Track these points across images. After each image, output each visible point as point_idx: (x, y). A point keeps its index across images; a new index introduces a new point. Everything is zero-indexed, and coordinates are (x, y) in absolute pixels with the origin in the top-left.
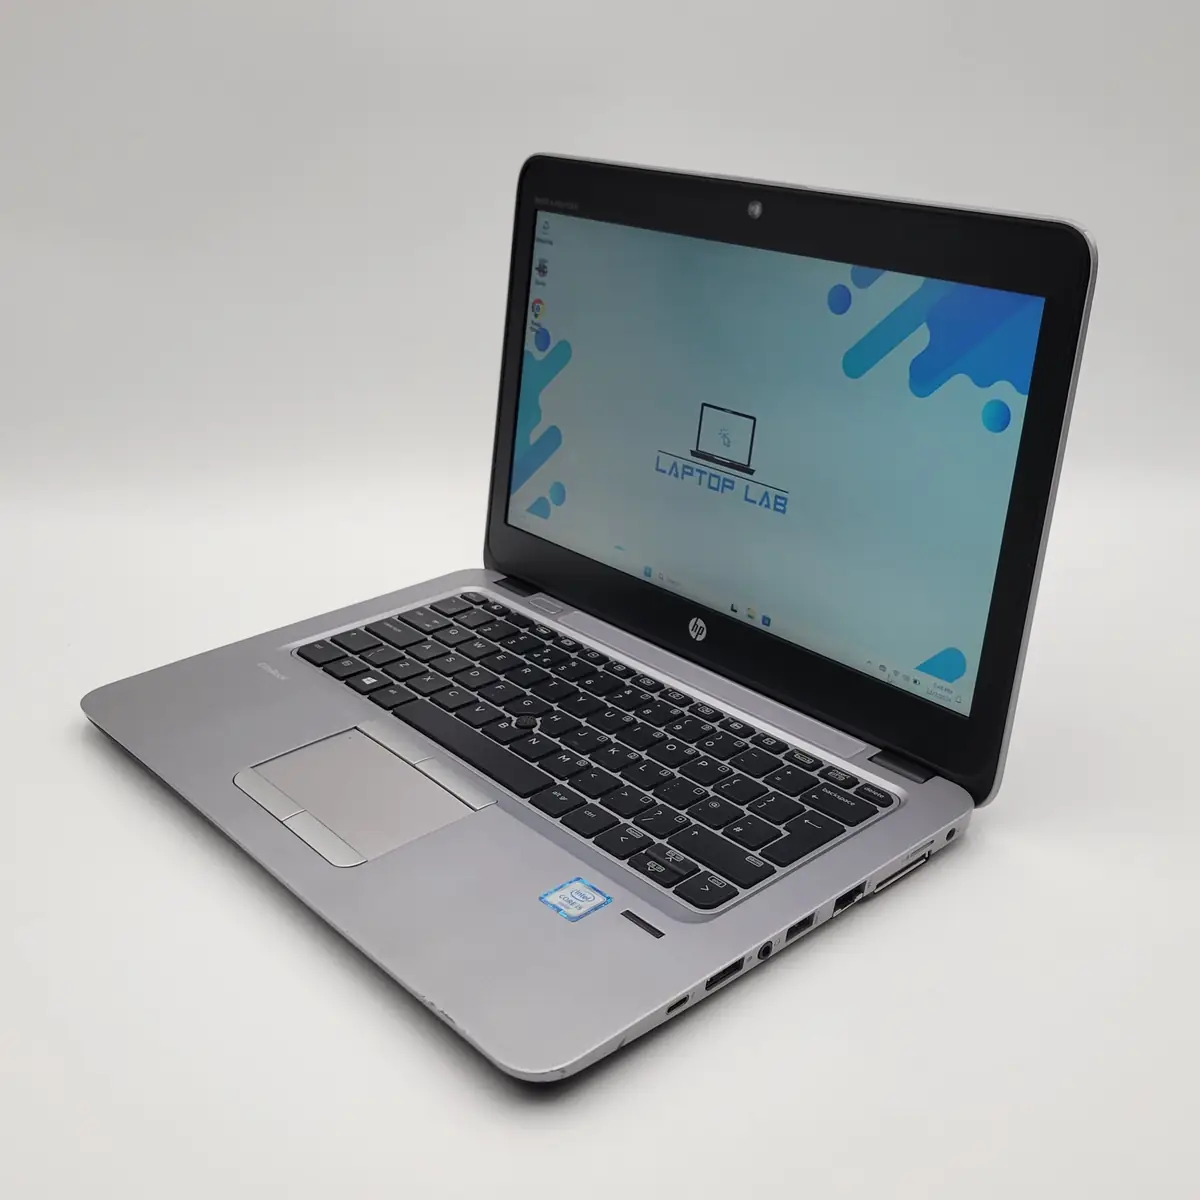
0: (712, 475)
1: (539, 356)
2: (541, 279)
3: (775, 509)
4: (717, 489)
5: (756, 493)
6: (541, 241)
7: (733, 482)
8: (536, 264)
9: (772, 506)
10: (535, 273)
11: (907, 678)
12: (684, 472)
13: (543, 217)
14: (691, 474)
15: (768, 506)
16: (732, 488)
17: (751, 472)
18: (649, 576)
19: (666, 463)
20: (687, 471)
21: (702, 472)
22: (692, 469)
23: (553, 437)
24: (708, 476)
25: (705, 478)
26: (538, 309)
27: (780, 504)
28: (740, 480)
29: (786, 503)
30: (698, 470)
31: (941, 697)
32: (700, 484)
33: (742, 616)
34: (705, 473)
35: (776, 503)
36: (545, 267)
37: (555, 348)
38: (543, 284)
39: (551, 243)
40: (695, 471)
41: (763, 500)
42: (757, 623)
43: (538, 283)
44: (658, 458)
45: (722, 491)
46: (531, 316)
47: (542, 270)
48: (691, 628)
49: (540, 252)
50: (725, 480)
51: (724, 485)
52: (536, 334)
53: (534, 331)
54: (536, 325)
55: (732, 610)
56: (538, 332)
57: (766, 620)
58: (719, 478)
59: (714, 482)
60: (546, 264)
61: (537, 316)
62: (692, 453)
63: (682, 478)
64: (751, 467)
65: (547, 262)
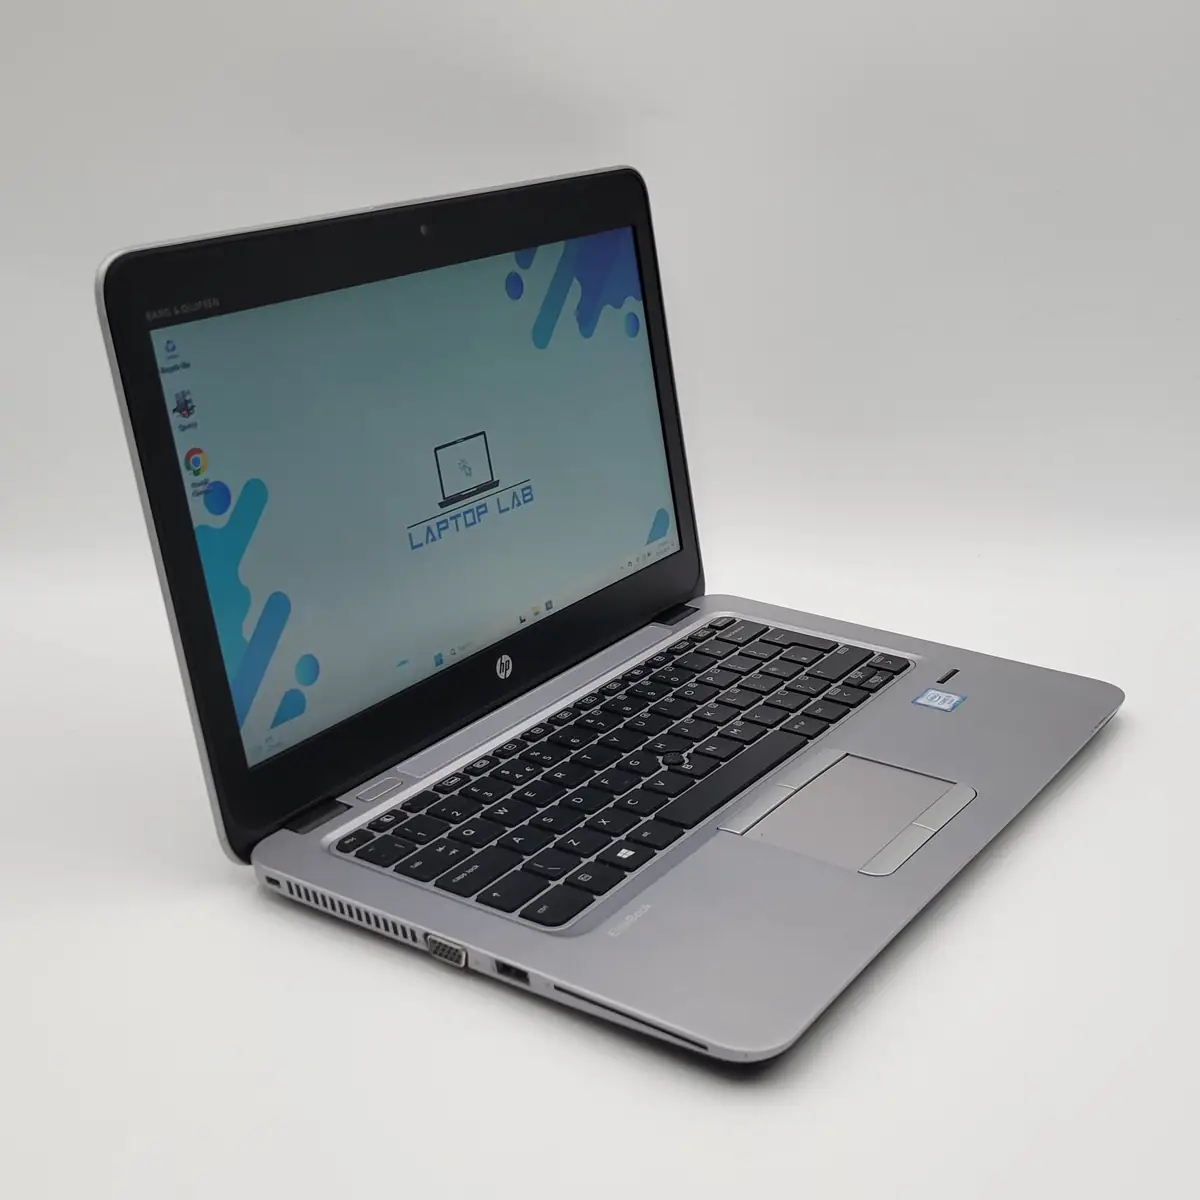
0: (464, 514)
1: (219, 522)
2: (185, 421)
3: (525, 502)
4: (475, 522)
5: (506, 499)
6: (165, 371)
7: (485, 505)
8: (171, 404)
9: (522, 502)
10: (175, 420)
11: (644, 556)
12: (440, 530)
13: (159, 338)
14: (447, 526)
15: (519, 504)
16: (486, 511)
17: (496, 484)
18: (441, 661)
19: (419, 534)
20: (442, 526)
21: (455, 517)
22: (445, 521)
23: (278, 609)
24: (462, 514)
26: (197, 463)
27: (528, 494)
28: (489, 499)
29: (531, 490)
30: (451, 518)
31: (665, 550)
32: (458, 529)
33: (531, 621)
35: (524, 496)
36: (187, 402)
37: (240, 499)
38: (195, 426)
39: (186, 365)
40: (449, 521)
41: (513, 501)
42: (545, 614)
43: (183, 428)
44: (410, 535)
46: (188, 478)
47: (185, 408)
48: (498, 671)
49: (171, 386)
50: (477, 509)
51: (479, 515)
52: (202, 497)
53: (198, 494)
54: (199, 485)
55: (523, 621)
56: (206, 492)
57: (549, 605)
58: (471, 510)
59: (469, 517)
60: (188, 398)
61: (196, 473)
62: (442, 505)
63: (440, 535)
64: (495, 479)
65: (188, 392)
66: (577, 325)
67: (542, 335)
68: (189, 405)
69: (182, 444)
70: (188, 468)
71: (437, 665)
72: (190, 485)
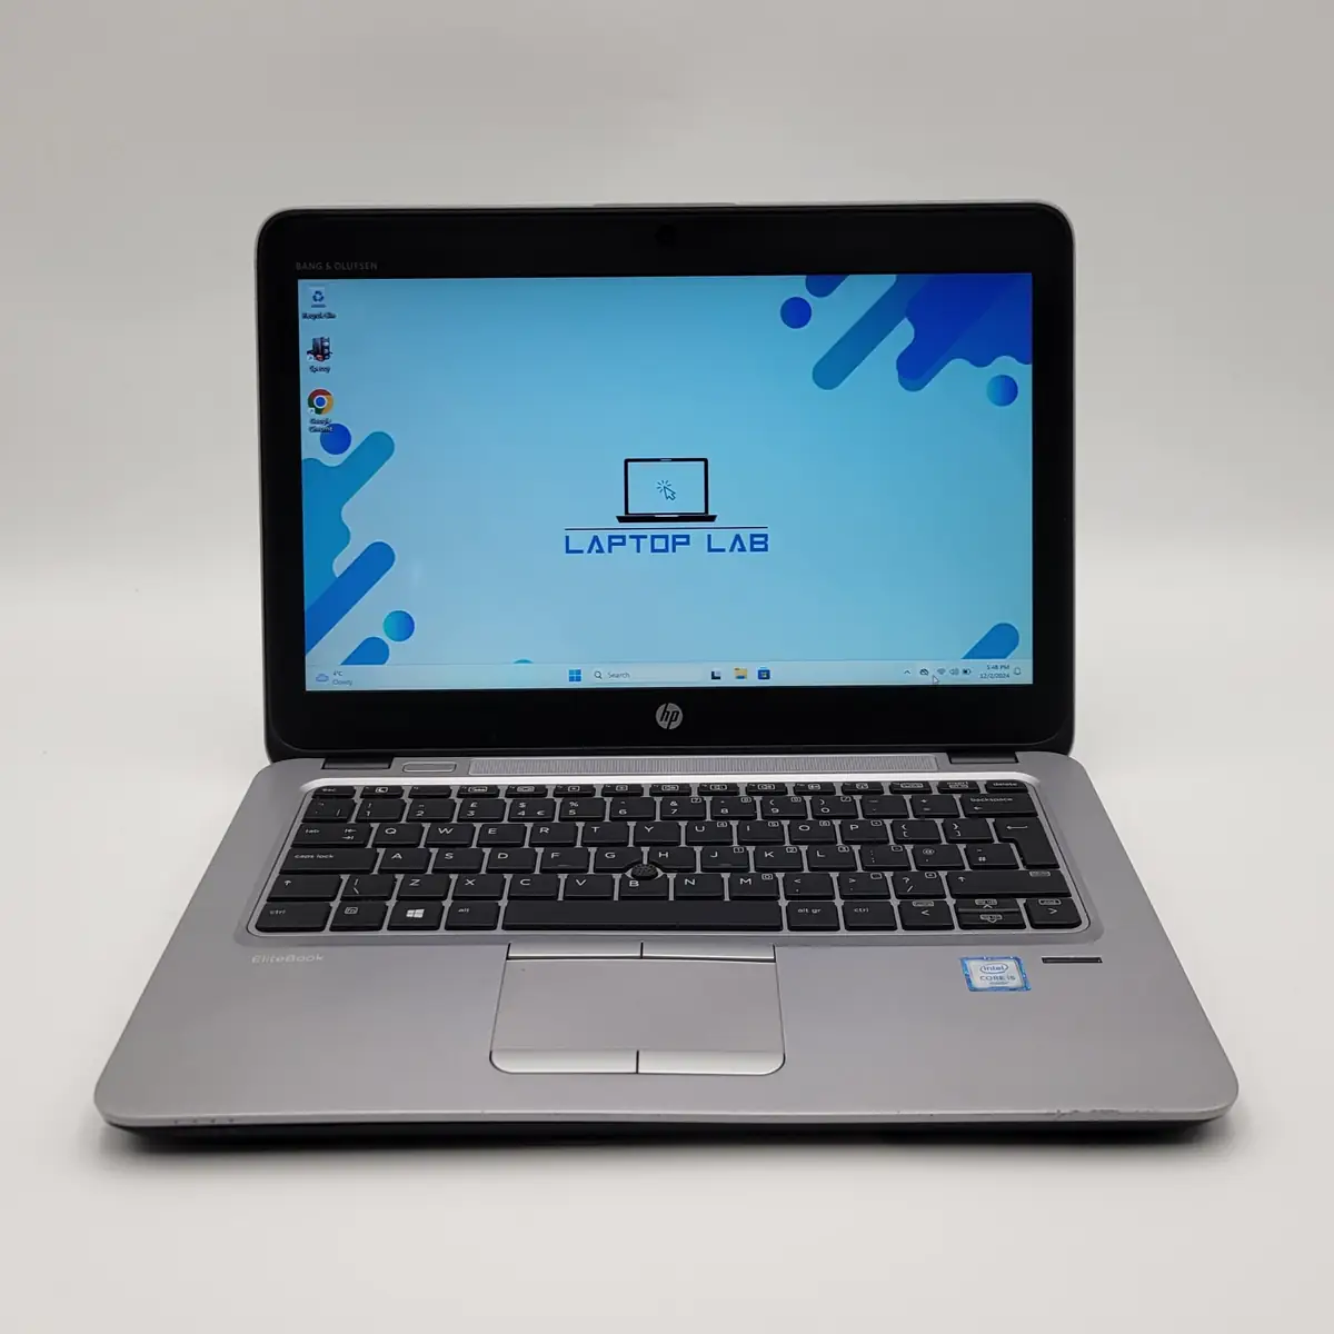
0: (653, 537)
1: (333, 460)
2: (318, 364)
3: (753, 549)
4: (666, 550)
5: (723, 539)
6: (305, 316)
7: (687, 537)
8: (305, 344)
9: (747, 546)
10: (306, 360)
11: (955, 672)
12: (611, 544)
13: (307, 289)
14: (623, 544)
15: (742, 549)
16: (687, 543)
17: (712, 518)
18: (579, 679)
19: (581, 540)
20: (616, 541)
21: (638, 538)
22: (623, 537)
23: (378, 560)
24: (649, 537)
25: (645, 543)
26: (321, 402)
27: (759, 543)
28: (697, 532)
29: (766, 539)
30: (631, 537)
31: (1000, 676)
32: (638, 551)
33: (729, 680)
34: (645, 537)
35: (753, 543)
36: (323, 347)
37: (359, 448)
38: (328, 370)
39: (331, 316)
40: (627, 538)
41: (734, 544)
42: (752, 681)
43: (313, 369)
44: (567, 538)
45: (674, 550)
46: (307, 413)
47: (320, 351)
48: (658, 719)
49: (307, 334)
50: (674, 537)
51: (675, 544)
52: (319, 434)
53: (315, 431)
54: (318, 422)
55: (714, 678)
56: (324, 431)
57: (764, 674)
58: (666, 537)
59: (660, 543)
60: (326, 344)
61: (319, 411)
62: (621, 519)
63: (610, 551)
64: (710, 513)
65: (328, 340)
66: (896, 373)
67: (830, 372)
68: (326, 351)
69: (308, 383)
70: (311, 405)
71: (572, 679)
72: (308, 420)
